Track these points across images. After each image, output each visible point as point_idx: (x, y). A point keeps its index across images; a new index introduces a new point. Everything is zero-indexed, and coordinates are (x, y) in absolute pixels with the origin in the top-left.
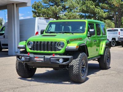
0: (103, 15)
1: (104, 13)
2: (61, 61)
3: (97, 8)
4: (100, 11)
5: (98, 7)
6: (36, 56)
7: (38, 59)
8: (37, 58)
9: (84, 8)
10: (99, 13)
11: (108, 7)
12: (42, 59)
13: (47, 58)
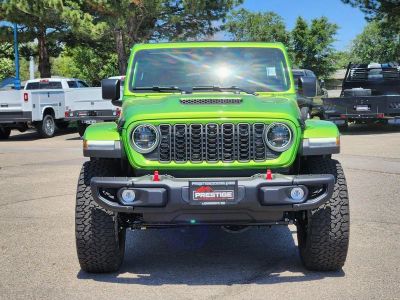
0: (90, 31)
1: (95, 23)
2: (297, 195)
3: (70, 6)
4: (79, 16)
5: (73, 4)
6: (200, 184)
7: (213, 195)
8: (206, 192)
9: (18, 5)
10: (76, 24)
11: (108, 6)
12: (229, 194)
13: (246, 189)
